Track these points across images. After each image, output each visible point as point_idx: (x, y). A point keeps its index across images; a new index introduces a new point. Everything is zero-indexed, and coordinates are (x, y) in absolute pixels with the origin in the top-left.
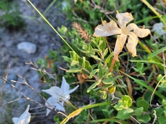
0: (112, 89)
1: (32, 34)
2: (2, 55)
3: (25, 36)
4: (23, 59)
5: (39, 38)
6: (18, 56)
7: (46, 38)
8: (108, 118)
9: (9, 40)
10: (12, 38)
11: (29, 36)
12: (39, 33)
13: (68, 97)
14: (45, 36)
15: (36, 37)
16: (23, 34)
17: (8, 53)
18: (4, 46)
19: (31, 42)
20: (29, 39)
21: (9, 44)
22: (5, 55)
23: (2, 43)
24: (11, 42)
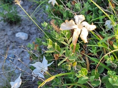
0: (75, 64)
1: (25, 27)
2: (5, 41)
3: (21, 28)
4: (19, 43)
5: (30, 29)
6: (15, 42)
8: (73, 83)
9: (10, 31)
10: (12, 29)
11: (23, 28)
12: (30, 26)
14: (34, 28)
15: (28, 29)
16: (20, 26)
18: (6, 35)
20: (23, 30)
22: (7, 41)
23: (5, 33)
24: (11, 32)
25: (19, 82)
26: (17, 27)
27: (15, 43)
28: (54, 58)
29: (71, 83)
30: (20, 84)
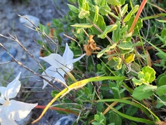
0: (130, 58)
1: (36, 8)
2: (3, 27)
3: (29, 9)
4: (25, 33)
5: (43, 12)
6: (19, 30)
7: (52, 13)
8: (118, 98)
9: (11, 12)
10: (15, 10)
11: (32, 10)
12: (44, 7)
13: (71, 67)
14: (50, 11)
15: (41, 11)
16: (27, 7)
17: (9, 26)
18: (5, 18)
19: (35, 16)
20: (33, 13)
21: (10, 16)
22: (5, 28)
23: (4, 16)
24: (13, 14)
25: (16, 87)
26: (23, 6)
27: (19, 32)
28: (84, 52)
29: (112, 97)
30: (18, 90)
